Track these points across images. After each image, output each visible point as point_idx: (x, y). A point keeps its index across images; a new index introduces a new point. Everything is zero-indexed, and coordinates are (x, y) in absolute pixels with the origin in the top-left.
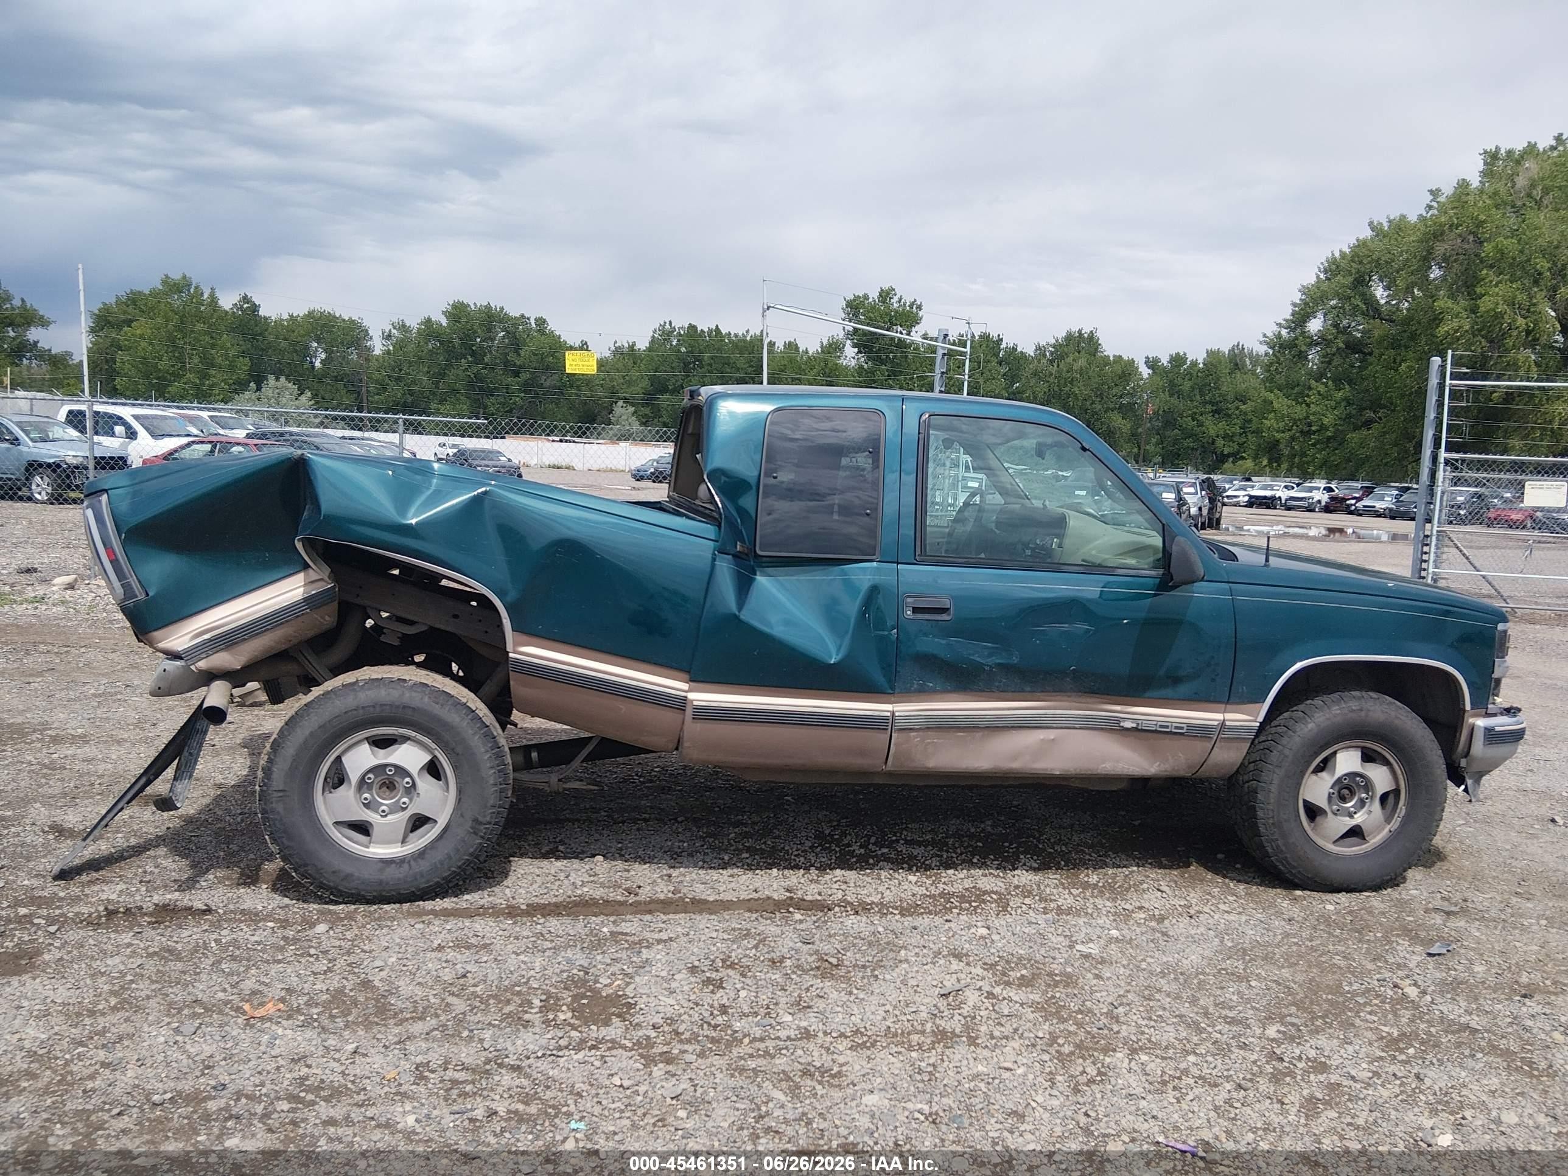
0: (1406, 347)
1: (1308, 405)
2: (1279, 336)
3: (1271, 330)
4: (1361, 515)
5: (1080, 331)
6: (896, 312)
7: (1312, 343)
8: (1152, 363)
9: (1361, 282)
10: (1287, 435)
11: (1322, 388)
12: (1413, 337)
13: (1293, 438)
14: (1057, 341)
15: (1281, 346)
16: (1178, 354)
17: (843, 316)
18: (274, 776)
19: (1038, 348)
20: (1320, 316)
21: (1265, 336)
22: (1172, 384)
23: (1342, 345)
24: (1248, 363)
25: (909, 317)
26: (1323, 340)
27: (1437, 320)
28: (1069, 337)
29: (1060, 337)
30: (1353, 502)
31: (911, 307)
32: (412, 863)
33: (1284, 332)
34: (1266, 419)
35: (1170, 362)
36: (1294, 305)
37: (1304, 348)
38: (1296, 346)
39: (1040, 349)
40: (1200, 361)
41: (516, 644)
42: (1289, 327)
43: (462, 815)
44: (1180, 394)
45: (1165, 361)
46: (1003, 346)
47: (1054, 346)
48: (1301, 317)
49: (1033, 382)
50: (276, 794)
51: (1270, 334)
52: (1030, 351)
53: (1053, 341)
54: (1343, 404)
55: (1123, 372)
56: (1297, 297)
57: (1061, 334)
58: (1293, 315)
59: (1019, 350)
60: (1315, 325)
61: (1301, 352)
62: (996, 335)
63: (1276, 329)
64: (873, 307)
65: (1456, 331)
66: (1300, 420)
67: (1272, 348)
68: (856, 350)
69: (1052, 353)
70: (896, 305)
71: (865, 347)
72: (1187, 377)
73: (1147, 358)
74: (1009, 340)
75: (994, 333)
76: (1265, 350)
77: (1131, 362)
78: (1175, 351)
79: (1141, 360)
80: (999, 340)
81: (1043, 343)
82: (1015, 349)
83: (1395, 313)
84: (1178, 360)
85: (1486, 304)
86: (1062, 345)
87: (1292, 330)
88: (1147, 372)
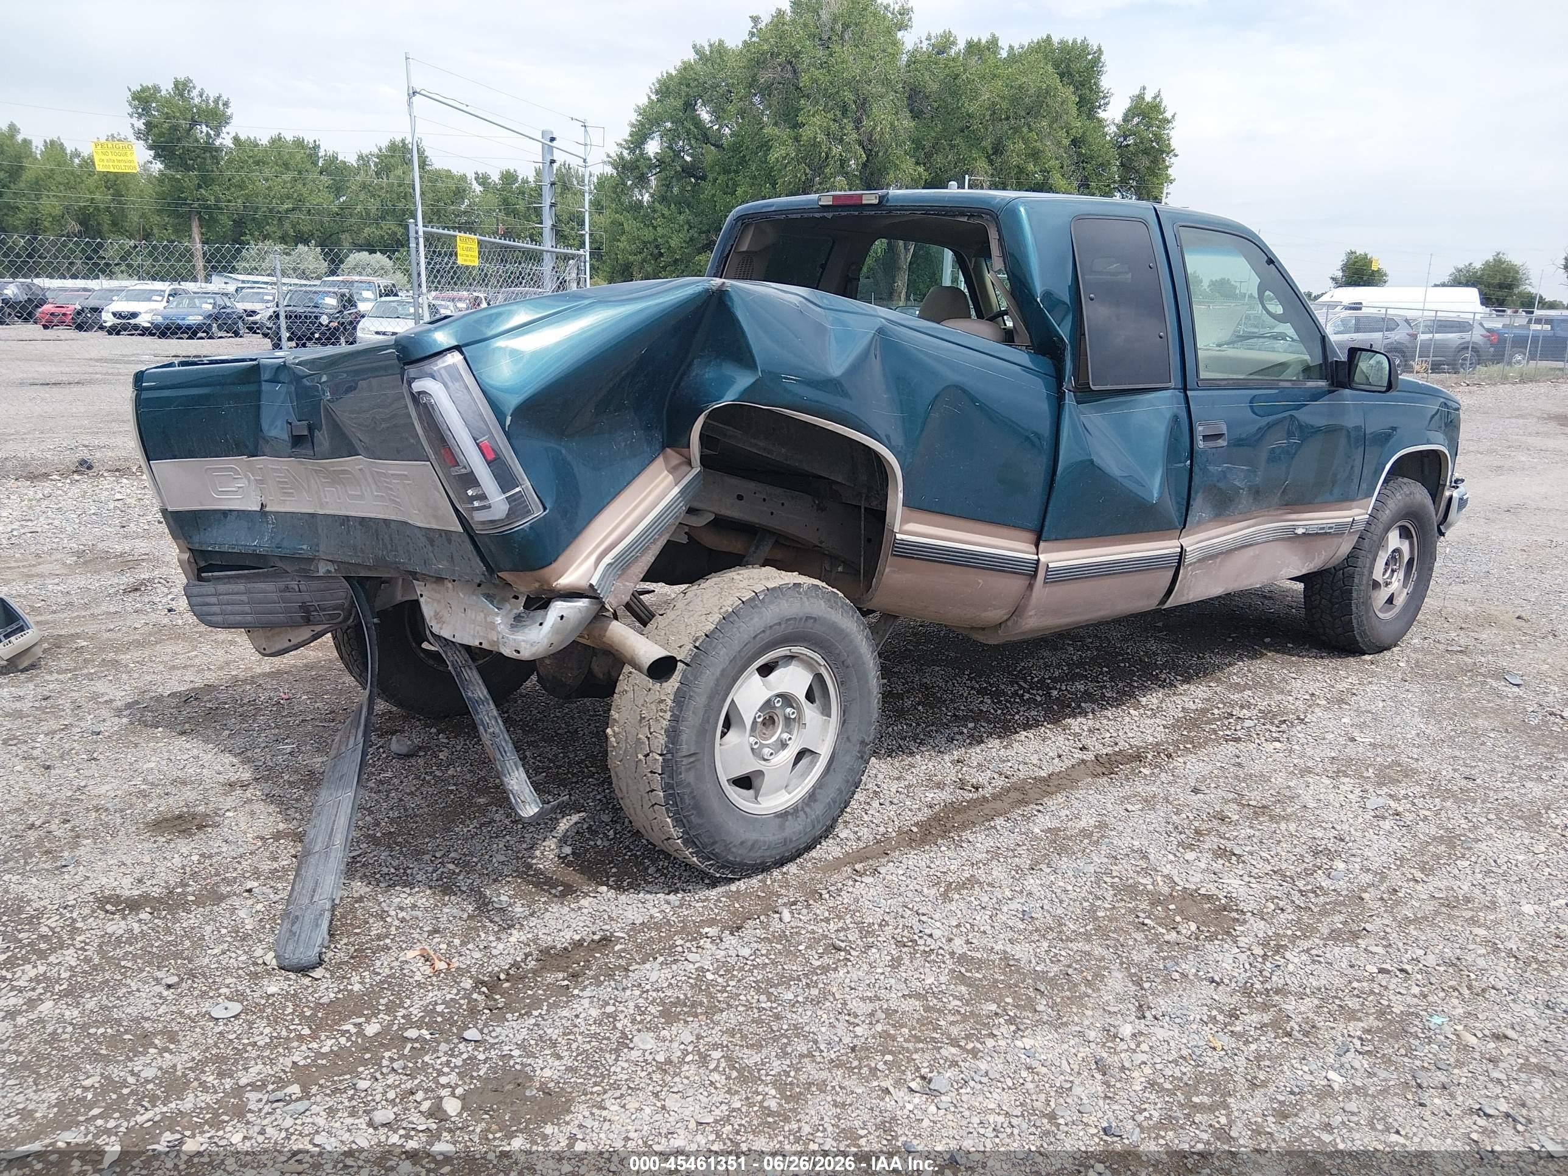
0: (737, 172)
1: (655, 228)
2: (621, 157)
3: (614, 151)
6: (199, 108)
7: (651, 167)
8: (483, 180)
9: (689, 106)
10: (639, 258)
11: (666, 212)
12: (743, 161)
13: (644, 260)
14: (380, 150)
15: (624, 167)
16: (508, 172)
17: (130, 110)
18: (684, 737)
19: (361, 157)
20: (657, 135)
21: (608, 156)
22: (505, 202)
23: (679, 169)
24: (575, 183)
25: (216, 116)
26: (661, 163)
27: (766, 146)
28: (393, 147)
29: (383, 146)
31: (216, 101)
32: (807, 809)
33: (625, 153)
34: (619, 240)
35: (501, 179)
36: (633, 126)
37: (645, 170)
38: (638, 167)
40: (531, 179)
41: (904, 521)
42: (629, 148)
43: (848, 739)
44: (515, 213)
45: (495, 177)
46: (321, 153)
47: (377, 156)
48: (639, 138)
49: (362, 196)
50: (685, 761)
51: (613, 154)
52: (352, 160)
53: (376, 151)
54: (686, 227)
55: (458, 188)
56: (634, 117)
57: (384, 144)
58: (631, 135)
59: (340, 158)
60: (653, 147)
61: (643, 174)
62: (311, 141)
63: (619, 150)
64: (167, 101)
65: (784, 158)
66: (649, 242)
67: (617, 169)
68: (152, 153)
69: (376, 164)
70: (197, 101)
71: (163, 149)
72: (520, 196)
73: (476, 173)
74: (327, 148)
75: (309, 139)
76: (609, 170)
77: (463, 178)
78: (504, 168)
79: (471, 176)
80: (316, 147)
81: (365, 152)
82: (335, 158)
83: (721, 138)
84: (509, 178)
85: (806, 133)
86: (386, 157)
87: (632, 151)
88: (478, 189)
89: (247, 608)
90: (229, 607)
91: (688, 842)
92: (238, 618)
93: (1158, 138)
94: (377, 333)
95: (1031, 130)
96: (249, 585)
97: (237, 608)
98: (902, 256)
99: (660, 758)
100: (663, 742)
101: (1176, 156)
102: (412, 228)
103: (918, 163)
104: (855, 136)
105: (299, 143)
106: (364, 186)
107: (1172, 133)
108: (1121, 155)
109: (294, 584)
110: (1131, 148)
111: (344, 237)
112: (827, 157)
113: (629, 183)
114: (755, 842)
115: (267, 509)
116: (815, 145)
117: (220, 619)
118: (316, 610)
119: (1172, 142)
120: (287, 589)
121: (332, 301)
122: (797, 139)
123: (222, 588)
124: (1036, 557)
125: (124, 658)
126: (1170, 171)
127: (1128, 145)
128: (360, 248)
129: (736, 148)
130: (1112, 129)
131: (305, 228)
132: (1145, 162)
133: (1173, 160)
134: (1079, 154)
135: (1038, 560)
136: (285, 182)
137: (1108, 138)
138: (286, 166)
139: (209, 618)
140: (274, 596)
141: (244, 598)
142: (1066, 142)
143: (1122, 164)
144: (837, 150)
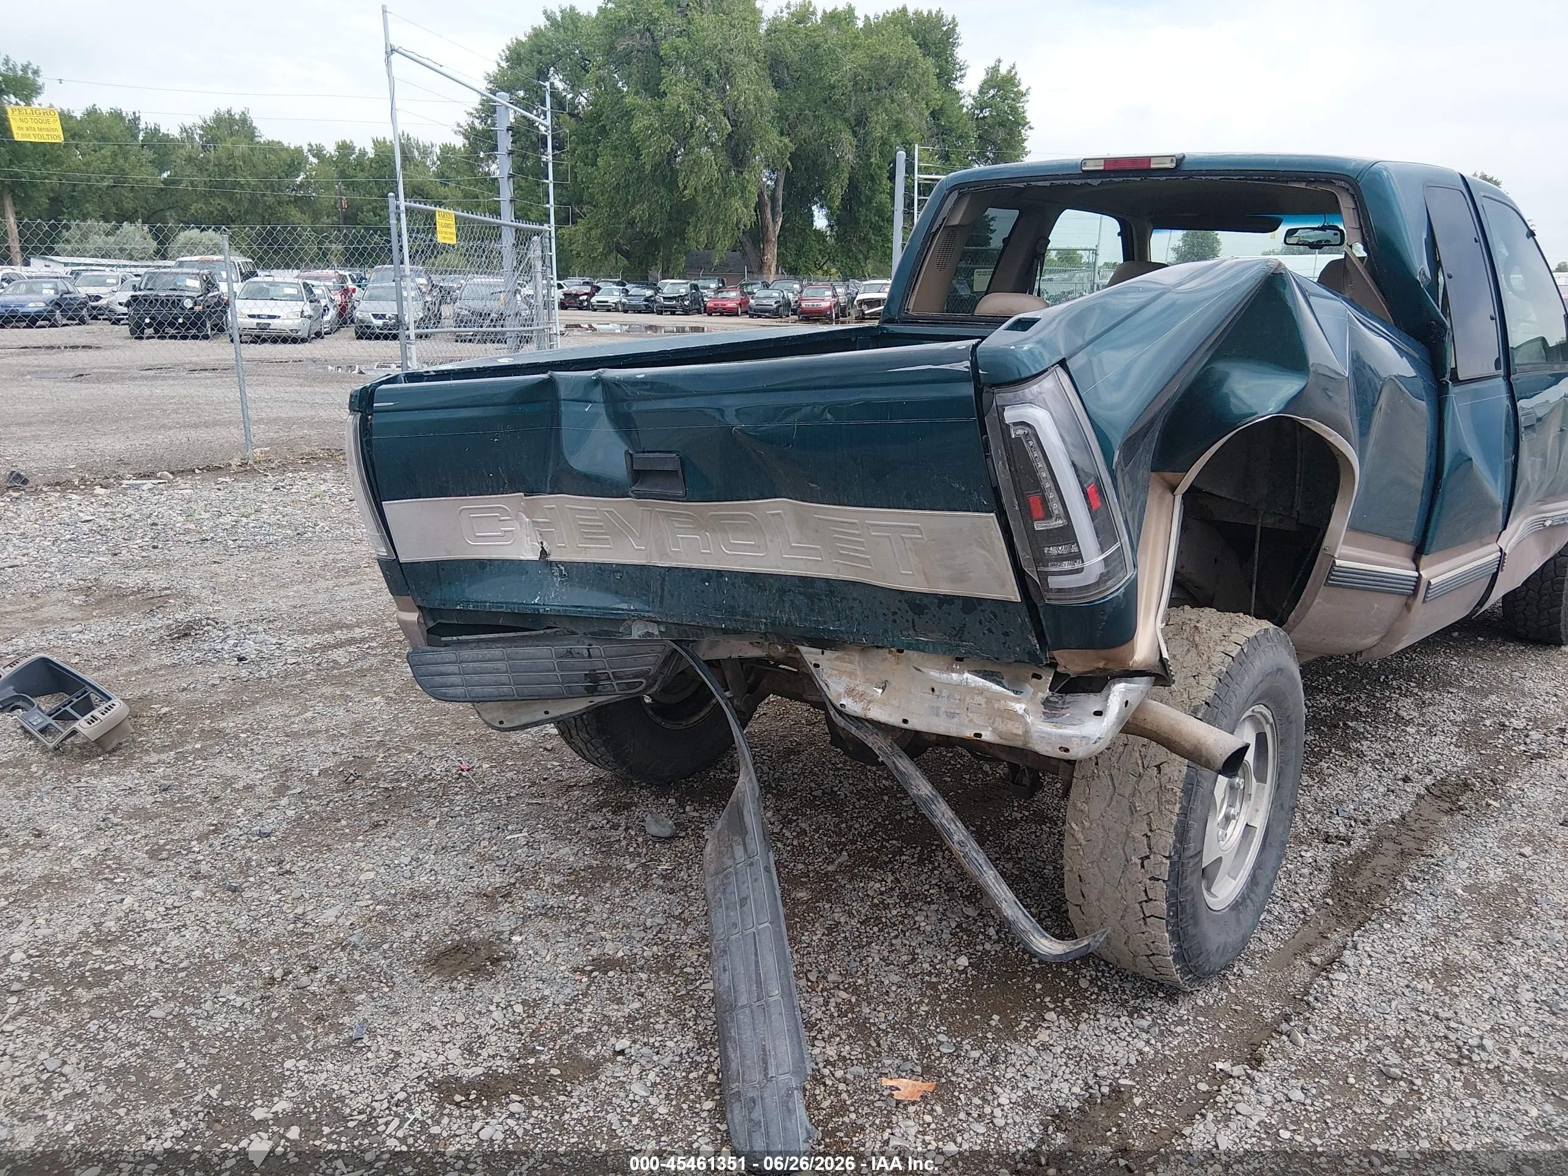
0: (597, 142)
2: (472, 126)
3: (465, 121)
4: (595, 310)
5: (229, 112)
8: (318, 152)
9: (542, 74)
12: (603, 131)
14: (205, 122)
15: (475, 137)
16: (344, 142)
18: (1192, 833)
19: (184, 130)
21: (459, 125)
22: (342, 174)
24: (416, 153)
25: (26, 86)
27: (628, 115)
28: (219, 120)
29: (208, 118)
30: (585, 297)
31: (25, 69)
32: (1252, 896)
33: (477, 122)
35: (337, 151)
36: (482, 94)
39: (186, 131)
40: (369, 150)
42: (480, 117)
43: (1281, 806)
45: (330, 149)
46: (142, 126)
47: (202, 128)
48: (490, 107)
49: (187, 171)
51: (464, 124)
52: (175, 132)
53: (201, 123)
55: (293, 161)
57: (209, 114)
58: (482, 104)
59: (162, 131)
62: (130, 113)
63: (470, 119)
65: (647, 128)
67: (468, 139)
69: (201, 136)
72: (358, 168)
73: (310, 145)
74: (147, 121)
75: (128, 110)
76: (459, 142)
77: (299, 151)
78: (340, 140)
79: (306, 148)
80: (136, 119)
81: (188, 124)
82: (157, 130)
83: (576, 108)
84: (345, 148)
85: (670, 102)
86: (211, 128)
87: (483, 120)
88: (314, 160)
89: (503, 678)
90: (476, 677)
91: (1179, 957)
92: (488, 690)
93: (1014, 110)
94: (251, 316)
95: (893, 101)
96: (509, 650)
97: (488, 678)
98: (771, 229)
99: (1168, 862)
100: (1171, 841)
101: (1031, 128)
102: (392, 202)
103: (782, 134)
104: (719, 106)
105: (117, 116)
106: (189, 160)
107: (1027, 106)
108: (978, 127)
109: (582, 648)
110: (988, 121)
111: (168, 213)
112: (692, 128)
113: (482, 155)
114: (1225, 944)
115: (551, 558)
116: (678, 114)
117: (460, 691)
118: (609, 679)
119: (1027, 114)
120: (570, 654)
121: (196, 284)
122: (660, 109)
123: (466, 653)
124: (1416, 574)
125: (228, 724)
126: (1026, 144)
127: (985, 117)
128: (187, 225)
129: (595, 117)
130: (968, 102)
131: (129, 205)
132: (1001, 134)
133: (1029, 132)
134: (939, 126)
135: (1420, 577)
136: (105, 157)
137: (965, 110)
138: (104, 139)
139: (444, 690)
140: (547, 663)
141: (500, 665)
142: (927, 113)
143: (980, 137)
144: (701, 119)
